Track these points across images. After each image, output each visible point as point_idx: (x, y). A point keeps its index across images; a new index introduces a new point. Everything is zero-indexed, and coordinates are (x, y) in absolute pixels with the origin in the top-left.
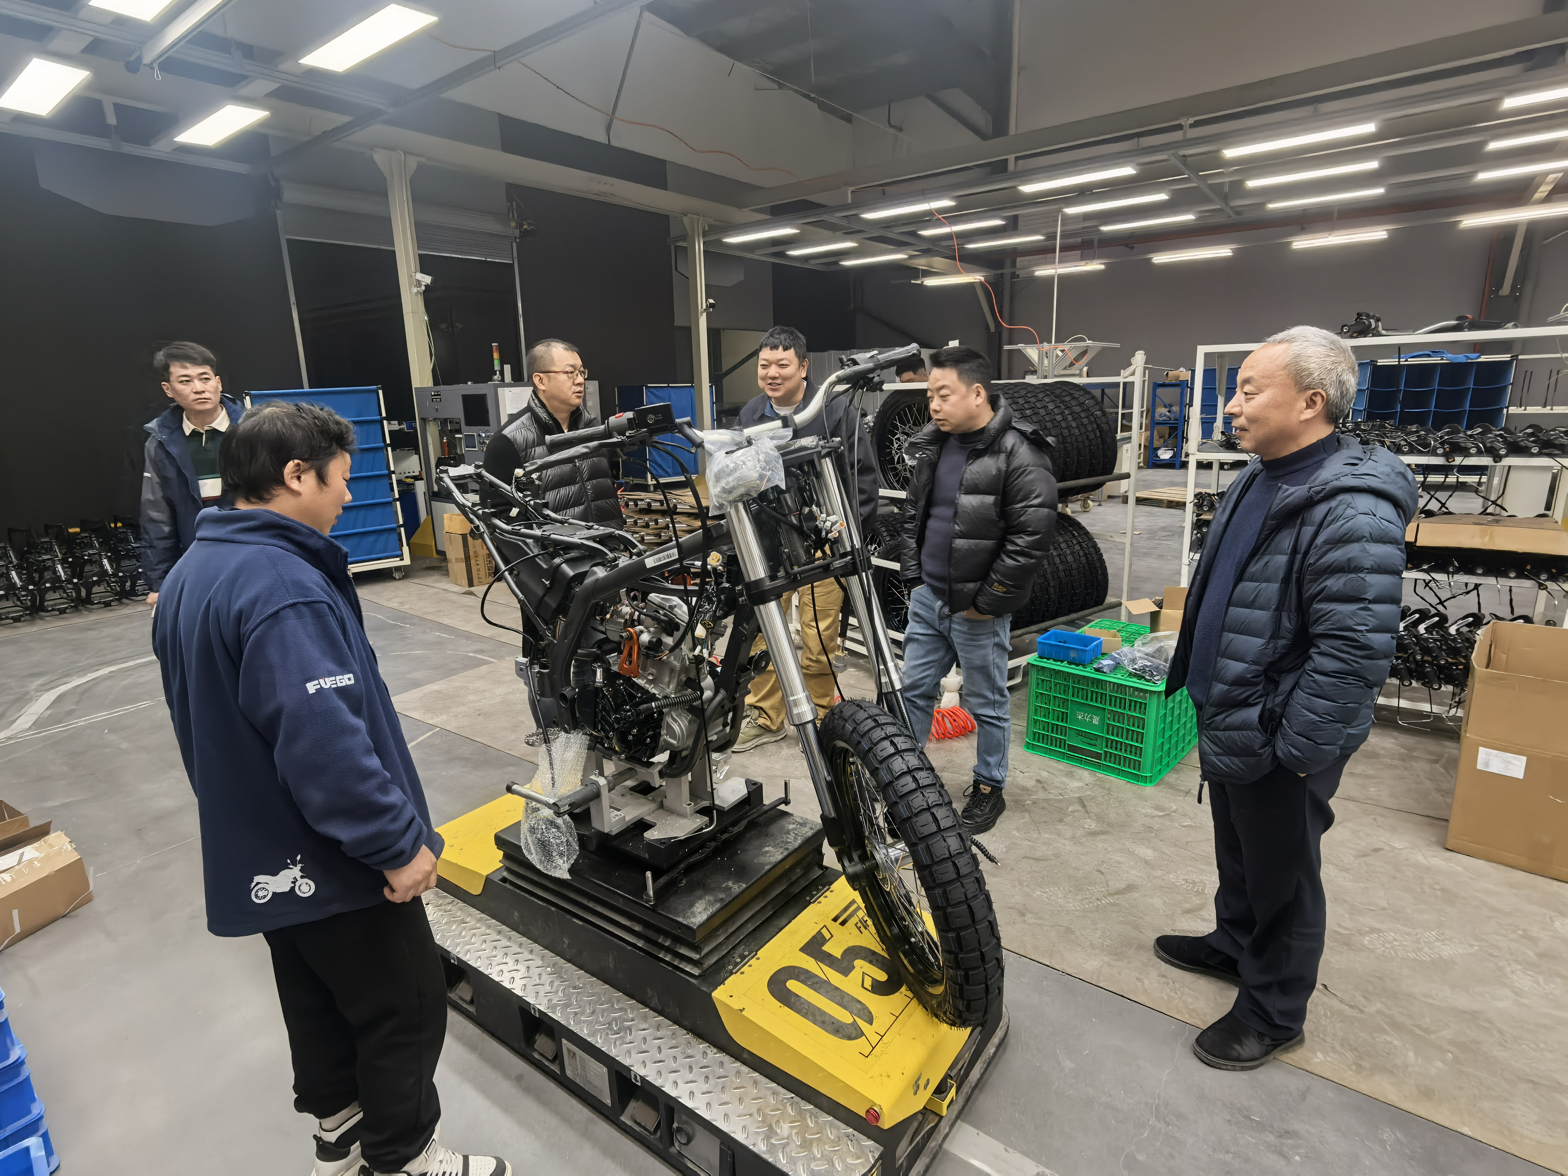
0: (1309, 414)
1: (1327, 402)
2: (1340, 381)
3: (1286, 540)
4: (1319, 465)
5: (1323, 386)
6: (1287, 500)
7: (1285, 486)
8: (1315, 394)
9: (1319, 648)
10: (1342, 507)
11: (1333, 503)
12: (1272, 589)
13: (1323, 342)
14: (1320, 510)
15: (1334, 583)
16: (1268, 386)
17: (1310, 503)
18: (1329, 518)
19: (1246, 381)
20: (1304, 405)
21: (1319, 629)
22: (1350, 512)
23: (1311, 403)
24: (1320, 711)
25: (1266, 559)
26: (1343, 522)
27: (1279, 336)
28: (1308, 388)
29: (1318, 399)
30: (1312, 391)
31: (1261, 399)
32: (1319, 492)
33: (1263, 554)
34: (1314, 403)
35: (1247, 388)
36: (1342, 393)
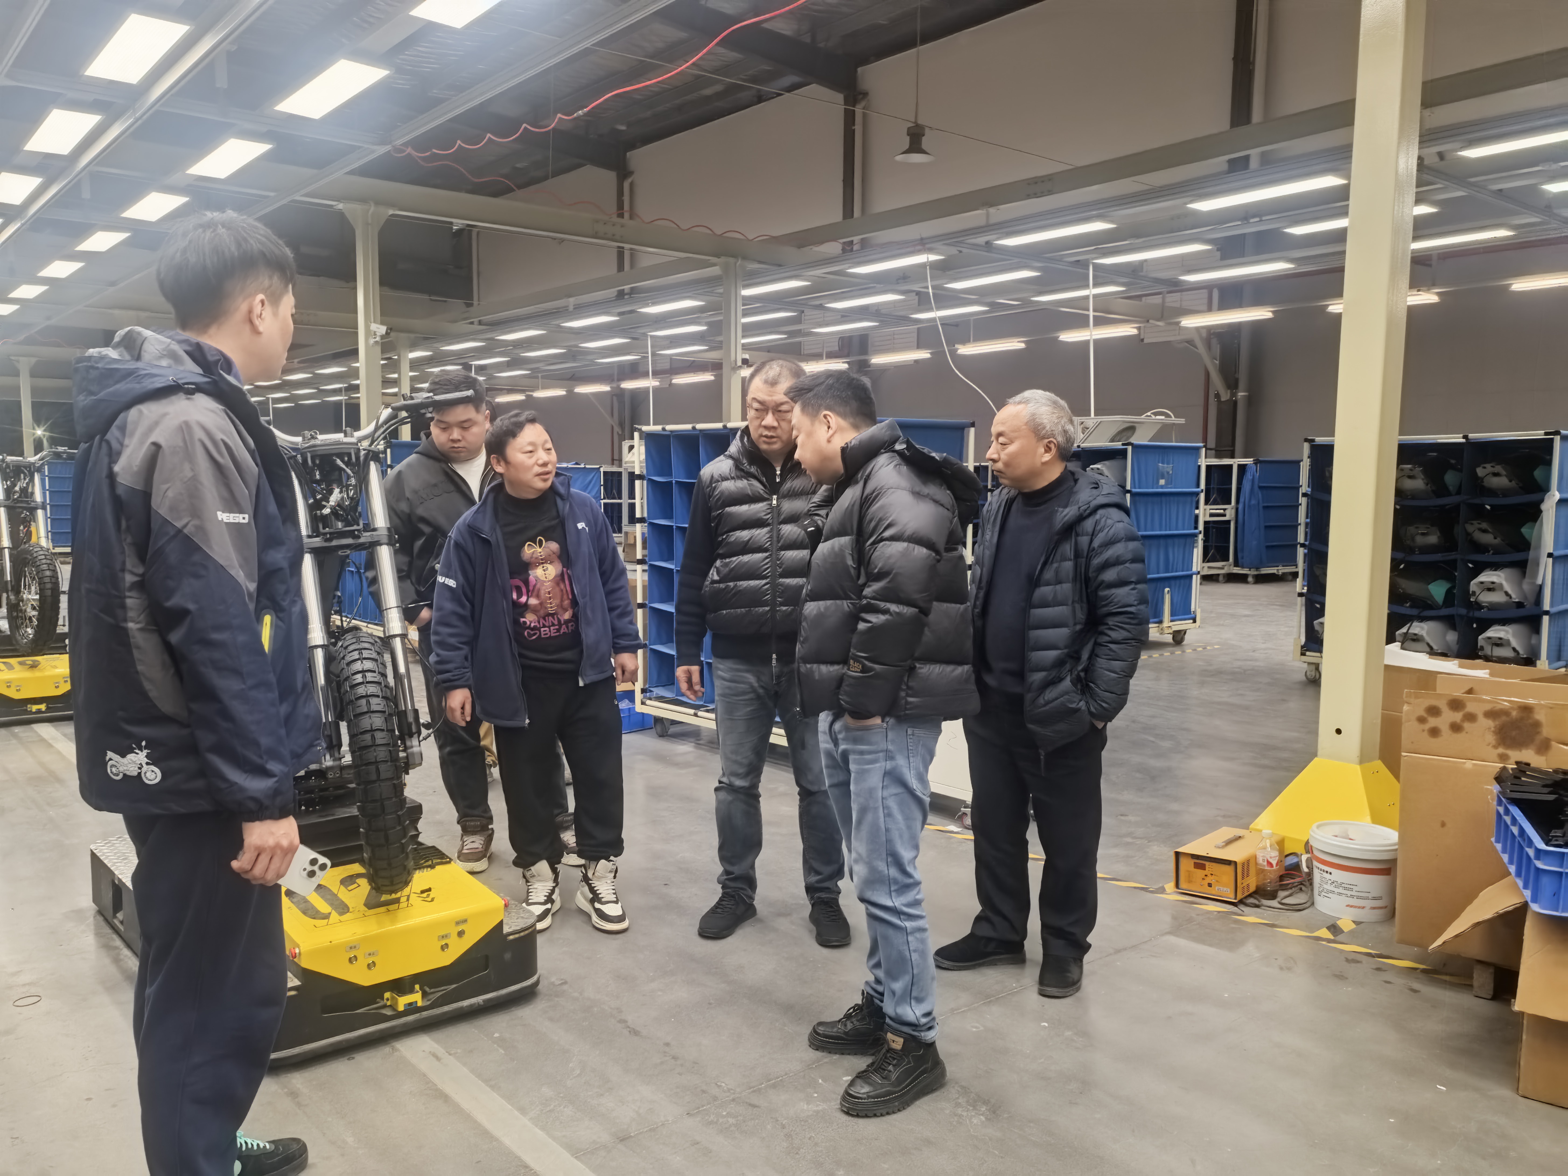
0: (1047, 457)
1: (1058, 447)
2: (1064, 431)
3: (1067, 548)
4: (1072, 492)
5: (1053, 436)
6: (1066, 518)
7: (1061, 509)
8: (1050, 442)
9: (1107, 624)
10: (1103, 520)
11: (1098, 516)
12: (1066, 588)
13: (1048, 403)
14: (1089, 524)
15: (1110, 575)
16: (1016, 438)
17: (1081, 518)
18: (1098, 528)
19: (1000, 435)
20: (1043, 450)
21: (1105, 610)
22: (1109, 522)
23: (1048, 449)
24: (1118, 670)
25: (1055, 565)
26: (1107, 530)
27: (1018, 398)
28: (1043, 438)
29: (1052, 446)
30: (1047, 440)
31: (1012, 448)
32: (1085, 510)
33: (1052, 563)
34: (1050, 449)
35: (1001, 440)
36: (1067, 439)
